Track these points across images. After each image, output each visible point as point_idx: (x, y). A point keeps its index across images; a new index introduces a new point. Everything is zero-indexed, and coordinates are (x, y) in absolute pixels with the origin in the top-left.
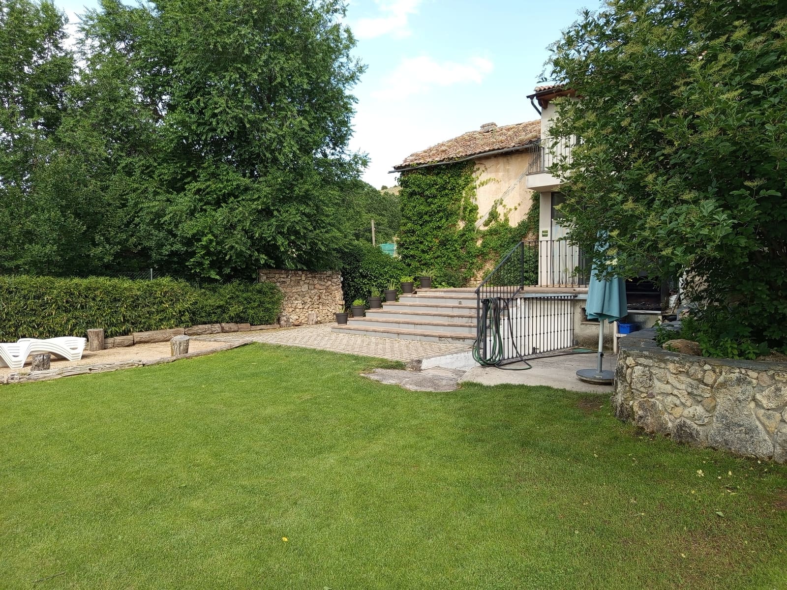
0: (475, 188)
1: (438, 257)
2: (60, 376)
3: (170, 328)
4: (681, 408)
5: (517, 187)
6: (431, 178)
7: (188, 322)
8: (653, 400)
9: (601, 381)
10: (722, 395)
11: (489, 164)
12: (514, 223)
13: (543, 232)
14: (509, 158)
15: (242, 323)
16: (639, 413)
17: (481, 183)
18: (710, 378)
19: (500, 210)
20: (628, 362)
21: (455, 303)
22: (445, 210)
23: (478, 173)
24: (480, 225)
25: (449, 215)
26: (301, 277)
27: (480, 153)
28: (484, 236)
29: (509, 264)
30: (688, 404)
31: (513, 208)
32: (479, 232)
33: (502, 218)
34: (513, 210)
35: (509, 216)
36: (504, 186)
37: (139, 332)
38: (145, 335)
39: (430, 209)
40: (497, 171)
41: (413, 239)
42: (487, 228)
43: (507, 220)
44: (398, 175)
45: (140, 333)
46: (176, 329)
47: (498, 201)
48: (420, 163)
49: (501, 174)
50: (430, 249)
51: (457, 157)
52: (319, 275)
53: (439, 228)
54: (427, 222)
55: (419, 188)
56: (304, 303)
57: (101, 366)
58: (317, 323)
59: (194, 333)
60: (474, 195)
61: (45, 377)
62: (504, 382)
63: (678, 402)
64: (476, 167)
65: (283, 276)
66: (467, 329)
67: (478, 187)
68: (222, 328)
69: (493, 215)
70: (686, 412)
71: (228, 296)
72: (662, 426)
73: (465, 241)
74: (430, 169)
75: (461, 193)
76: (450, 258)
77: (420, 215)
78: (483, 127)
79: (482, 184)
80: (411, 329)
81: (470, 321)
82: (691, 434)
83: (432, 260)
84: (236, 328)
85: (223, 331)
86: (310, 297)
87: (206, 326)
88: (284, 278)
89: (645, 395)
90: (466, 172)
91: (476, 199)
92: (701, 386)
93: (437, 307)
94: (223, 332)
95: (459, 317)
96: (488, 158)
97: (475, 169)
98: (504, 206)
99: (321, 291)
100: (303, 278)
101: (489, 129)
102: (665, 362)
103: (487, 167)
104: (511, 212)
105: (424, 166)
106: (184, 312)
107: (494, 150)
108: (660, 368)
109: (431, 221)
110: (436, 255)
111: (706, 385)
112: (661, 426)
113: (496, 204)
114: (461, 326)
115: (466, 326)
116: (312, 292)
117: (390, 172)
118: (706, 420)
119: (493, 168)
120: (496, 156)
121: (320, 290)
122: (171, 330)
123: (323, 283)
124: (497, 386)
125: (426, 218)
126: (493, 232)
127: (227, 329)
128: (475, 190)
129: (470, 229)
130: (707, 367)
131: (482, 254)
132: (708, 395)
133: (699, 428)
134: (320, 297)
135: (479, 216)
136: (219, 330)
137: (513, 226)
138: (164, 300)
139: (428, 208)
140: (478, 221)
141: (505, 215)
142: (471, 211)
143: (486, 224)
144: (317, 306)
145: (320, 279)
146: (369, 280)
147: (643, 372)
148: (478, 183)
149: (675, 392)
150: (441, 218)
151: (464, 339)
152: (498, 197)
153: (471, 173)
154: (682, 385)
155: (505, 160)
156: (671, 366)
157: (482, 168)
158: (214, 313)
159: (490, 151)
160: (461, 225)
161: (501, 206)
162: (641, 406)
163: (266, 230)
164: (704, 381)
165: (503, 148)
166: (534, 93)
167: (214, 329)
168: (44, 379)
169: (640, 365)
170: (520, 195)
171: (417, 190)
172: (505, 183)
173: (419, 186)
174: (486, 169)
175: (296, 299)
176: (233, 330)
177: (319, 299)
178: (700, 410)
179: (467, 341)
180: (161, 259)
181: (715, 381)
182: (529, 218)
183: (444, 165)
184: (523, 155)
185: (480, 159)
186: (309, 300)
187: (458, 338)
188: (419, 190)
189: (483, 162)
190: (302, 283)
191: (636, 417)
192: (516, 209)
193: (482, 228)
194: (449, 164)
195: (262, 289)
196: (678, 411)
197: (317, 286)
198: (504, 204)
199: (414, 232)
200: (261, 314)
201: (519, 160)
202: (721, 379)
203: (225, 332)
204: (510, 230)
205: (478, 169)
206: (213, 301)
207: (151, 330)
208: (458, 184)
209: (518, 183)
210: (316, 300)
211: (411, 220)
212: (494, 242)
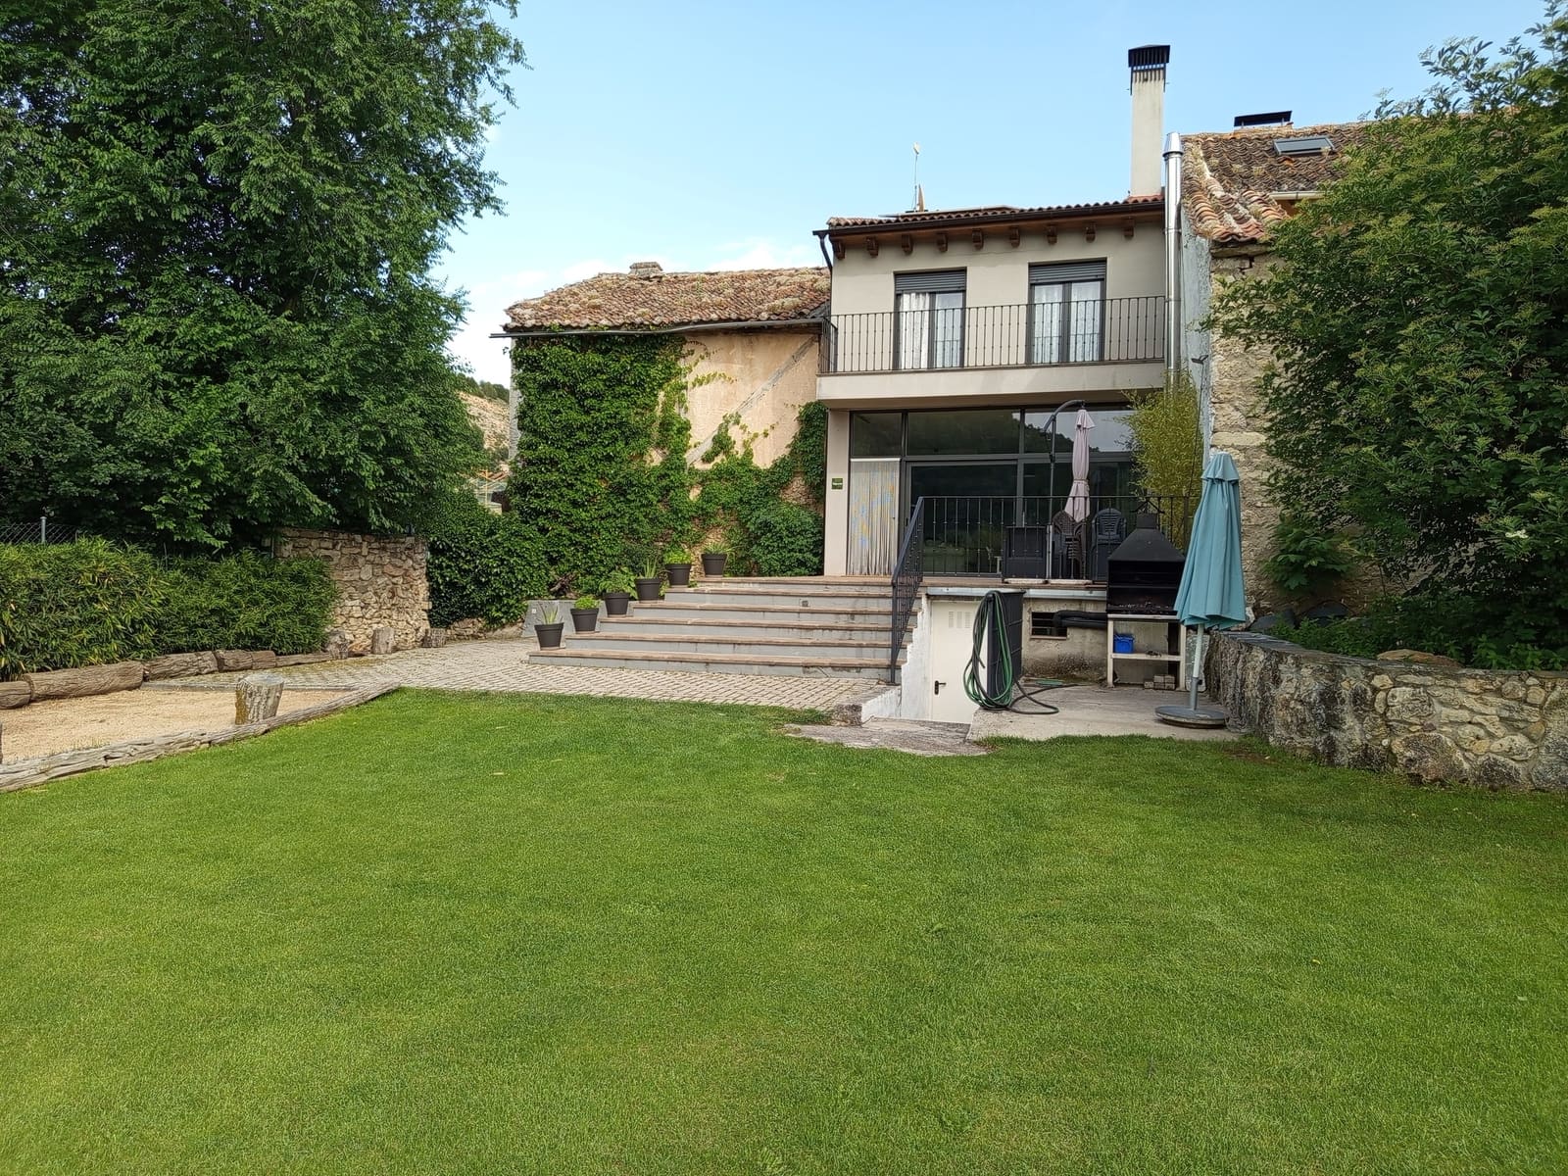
0: (685, 388)
1: (609, 515)
2: (44, 778)
3: (108, 663)
4: (1487, 739)
5: (768, 395)
6: (594, 358)
7: (147, 647)
8: (1433, 734)
9: (1210, 723)
10: (1556, 718)
11: (715, 345)
12: (764, 459)
13: (834, 480)
14: (754, 339)
15: (257, 649)
16: (1408, 754)
17: (696, 379)
18: (1537, 695)
19: (734, 433)
20: (1377, 682)
21: (795, 604)
22: (621, 424)
23: (691, 359)
24: (693, 458)
25: (629, 434)
26: (361, 548)
27: (701, 322)
28: (705, 479)
29: (769, 535)
30: (1500, 733)
31: (761, 432)
32: (693, 472)
33: (739, 450)
34: (761, 437)
35: (752, 446)
36: (743, 390)
37: (39, 671)
38: (56, 679)
39: (589, 419)
40: (730, 361)
41: (554, 477)
42: (709, 467)
43: (749, 454)
44: (509, 343)
45: (44, 675)
46: (121, 665)
47: (731, 416)
48: (569, 327)
49: (736, 367)
50: (591, 499)
51: (653, 325)
52: (392, 545)
53: (609, 458)
54: (583, 445)
55: (566, 375)
56: (365, 606)
57: (129, 749)
58: (396, 649)
59: (165, 673)
60: (682, 402)
61: (12, 782)
62: (1060, 733)
63: (1482, 733)
64: (686, 348)
65: (325, 544)
66: (853, 650)
67: (690, 386)
68: (220, 662)
69: (721, 443)
70: (1495, 746)
71: (235, 588)
72: (1454, 770)
73: (667, 489)
74: (590, 341)
75: (655, 395)
76: (636, 520)
77: (569, 430)
78: (635, 267)
79: (699, 382)
80: (725, 653)
81: (847, 637)
82: (1509, 774)
83: (594, 523)
84: (248, 662)
85: (222, 667)
86: (376, 593)
87: (188, 657)
88: (327, 549)
89: (1419, 727)
90: (663, 355)
91: (686, 408)
92: (1525, 707)
93: (764, 611)
94: (221, 671)
95: (824, 629)
96: (711, 333)
97: (684, 352)
98: (744, 428)
99: (394, 580)
100: (365, 551)
101: (647, 275)
102: (1457, 678)
103: (710, 350)
104: (757, 441)
105: (575, 332)
106: (141, 622)
107: (729, 320)
108: (1447, 687)
109: (589, 444)
110: (603, 513)
111: (1531, 705)
112: (1452, 769)
113: (728, 422)
114: (840, 645)
115: (852, 646)
116: (380, 581)
117: (494, 336)
118: (1530, 753)
119: (722, 354)
120: (727, 332)
121: (394, 577)
122: (113, 667)
123: (399, 563)
124: (1052, 742)
125: (583, 436)
126: (720, 474)
127: (231, 663)
128: (684, 392)
129: (674, 463)
130: (1531, 681)
131: (704, 516)
132: (1536, 719)
133: (1517, 766)
134: (393, 593)
135: (691, 442)
136: (213, 666)
137: (762, 467)
138: (99, 593)
139: (585, 419)
140: (690, 451)
141: (745, 444)
142: (679, 431)
143: (707, 459)
144: (388, 612)
145: (394, 554)
146: (450, 559)
147: (1413, 695)
148: (690, 378)
149: (1478, 719)
150: (615, 439)
151: (859, 668)
152: (732, 410)
153: (677, 359)
154: (1493, 708)
155: (745, 341)
156: (1470, 685)
157: (699, 351)
158: (203, 626)
159: (720, 320)
160: (655, 458)
161: (737, 427)
162: (1408, 744)
163: (341, 440)
164: (1528, 700)
165: (747, 320)
166: (827, 228)
167: (203, 664)
168: (11, 787)
169: (1406, 685)
170: (774, 409)
171: (561, 378)
172: (745, 384)
173: (565, 372)
174: (708, 354)
175: (351, 597)
176: (242, 665)
177: (392, 598)
178: (1520, 740)
179: (866, 673)
180: (81, 494)
181: (1546, 699)
182: (791, 453)
183: (620, 335)
184: (781, 337)
185: (695, 333)
186: (374, 599)
187: (847, 668)
188: (567, 380)
189: (702, 340)
190: (361, 560)
191: (1402, 761)
192: (766, 435)
193: (699, 466)
194: (632, 335)
195: (300, 572)
196: (1485, 744)
197: (389, 569)
198: (742, 423)
199: (554, 463)
200: (298, 629)
201: (773, 344)
202: (1554, 696)
203: (226, 671)
204: (757, 473)
205: (692, 352)
206: (203, 598)
207: (66, 667)
208: (649, 376)
209: (770, 388)
210: (387, 600)
211: (547, 438)
212: (725, 492)
